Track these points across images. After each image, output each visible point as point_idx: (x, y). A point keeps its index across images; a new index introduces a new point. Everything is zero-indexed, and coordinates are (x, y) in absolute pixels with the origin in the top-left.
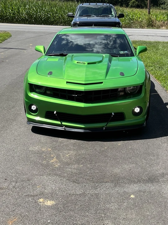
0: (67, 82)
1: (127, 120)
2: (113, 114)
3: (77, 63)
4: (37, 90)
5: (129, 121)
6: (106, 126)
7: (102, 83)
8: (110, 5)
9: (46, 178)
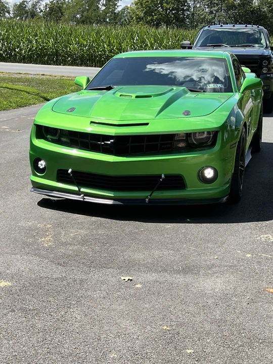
0: (92, 122)
1: (189, 189)
2: (163, 176)
3: (120, 96)
4: (48, 136)
5: (193, 190)
6: (150, 196)
7: (147, 124)
8: (258, 27)
9: (19, 257)
